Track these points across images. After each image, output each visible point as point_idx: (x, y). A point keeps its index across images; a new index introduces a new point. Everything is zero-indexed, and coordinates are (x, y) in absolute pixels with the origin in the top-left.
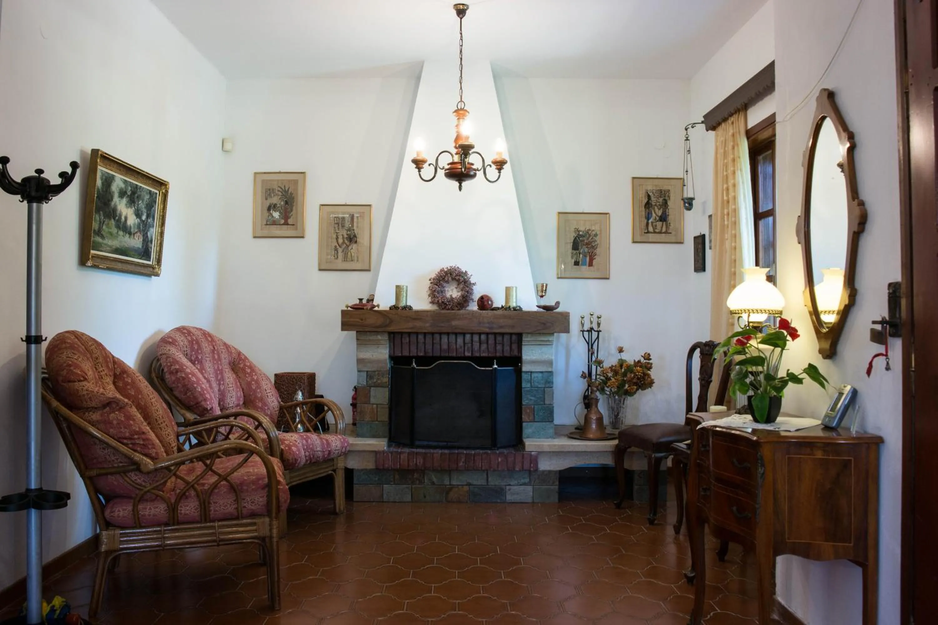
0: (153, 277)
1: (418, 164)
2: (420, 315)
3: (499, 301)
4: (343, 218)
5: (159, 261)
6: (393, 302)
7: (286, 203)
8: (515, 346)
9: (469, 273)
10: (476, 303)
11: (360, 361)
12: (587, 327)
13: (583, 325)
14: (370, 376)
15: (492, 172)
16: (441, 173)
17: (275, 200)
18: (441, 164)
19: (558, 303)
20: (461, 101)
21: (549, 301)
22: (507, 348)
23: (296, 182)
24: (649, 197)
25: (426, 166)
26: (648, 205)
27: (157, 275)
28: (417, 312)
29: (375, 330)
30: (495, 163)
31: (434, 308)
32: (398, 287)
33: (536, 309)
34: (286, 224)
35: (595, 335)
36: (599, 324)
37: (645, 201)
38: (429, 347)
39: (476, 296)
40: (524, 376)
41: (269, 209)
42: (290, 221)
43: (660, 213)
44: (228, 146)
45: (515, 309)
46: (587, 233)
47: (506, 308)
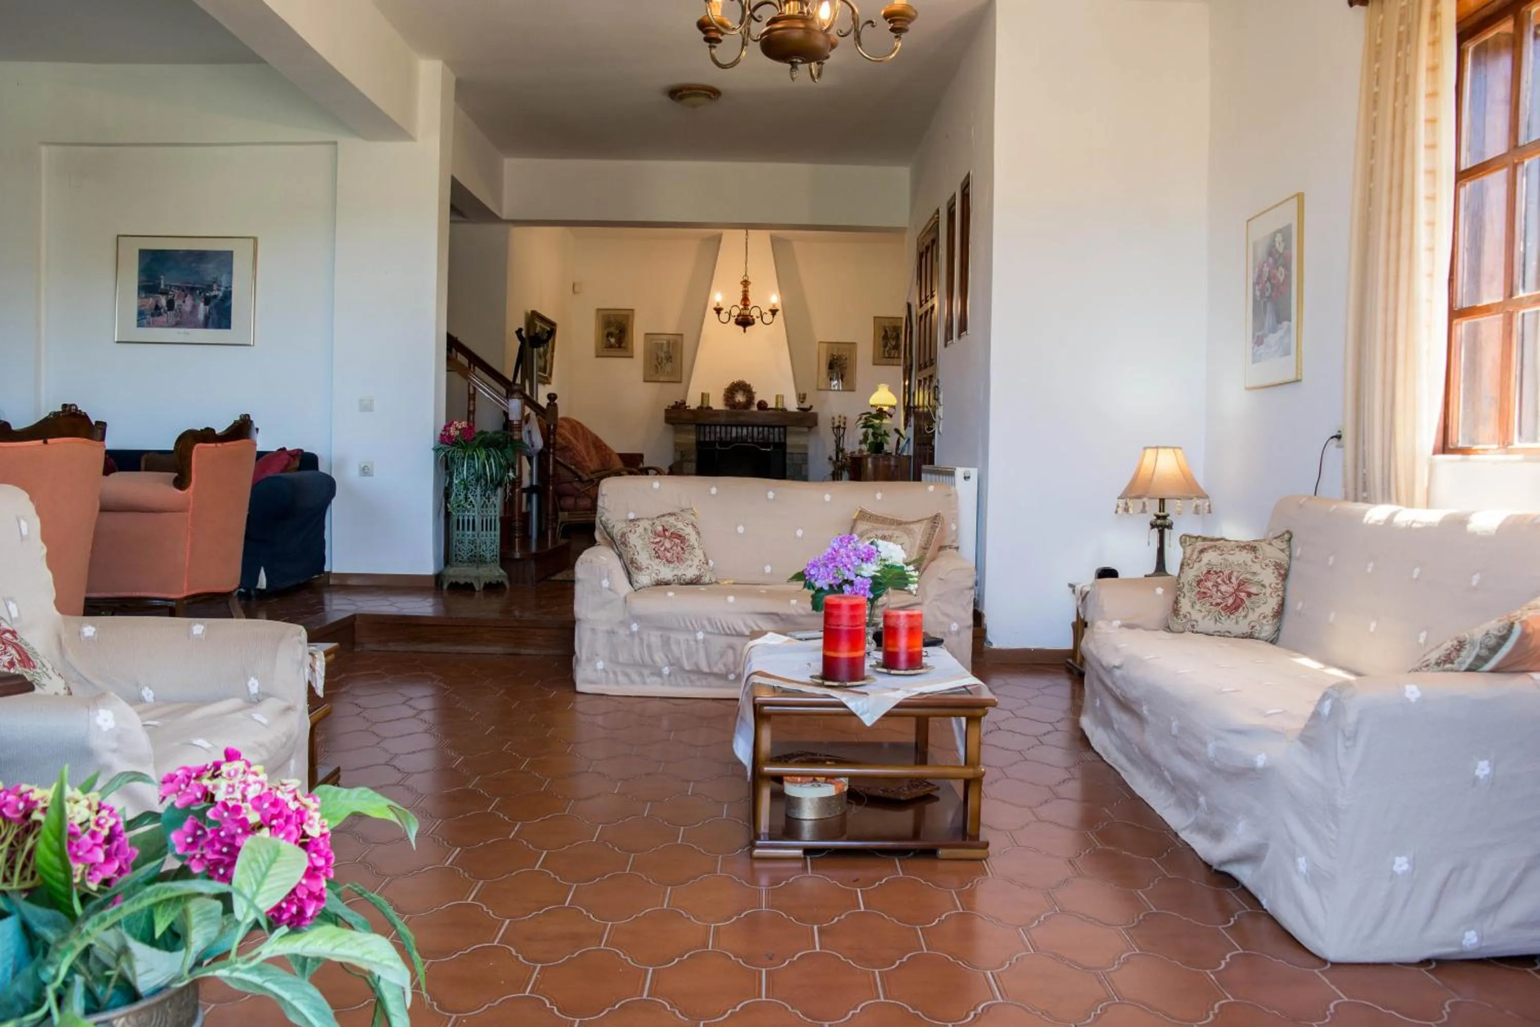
0: (547, 385)
1: (718, 311)
2: (718, 413)
3: (771, 404)
4: (662, 344)
5: (550, 375)
6: (699, 404)
7: (620, 331)
8: (782, 436)
9: (752, 386)
10: (756, 406)
11: (676, 444)
12: (837, 424)
13: (833, 424)
14: (683, 454)
15: (768, 317)
16: (733, 320)
17: (612, 329)
18: (733, 314)
19: (811, 407)
20: (746, 275)
21: (806, 405)
22: (777, 437)
23: (627, 317)
24: (886, 331)
25: (722, 312)
26: (885, 337)
27: (549, 383)
28: (715, 411)
29: (688, 422)
30: (771, 310)
31: (728, 408)
32: (703, 394)
33: (796, 410)
34: (620, 347)
35: (842, 431)
36: (845, 424)
37: (883, 333)
38: (723, 435)
39: (756, 402)
40: (788, 456)
41: (608, 336)
42: (623, 345)
43: (894, 343)
44: (577, 289)
45: (781, 410)
46: (839, 358)
47: (776, 409)
